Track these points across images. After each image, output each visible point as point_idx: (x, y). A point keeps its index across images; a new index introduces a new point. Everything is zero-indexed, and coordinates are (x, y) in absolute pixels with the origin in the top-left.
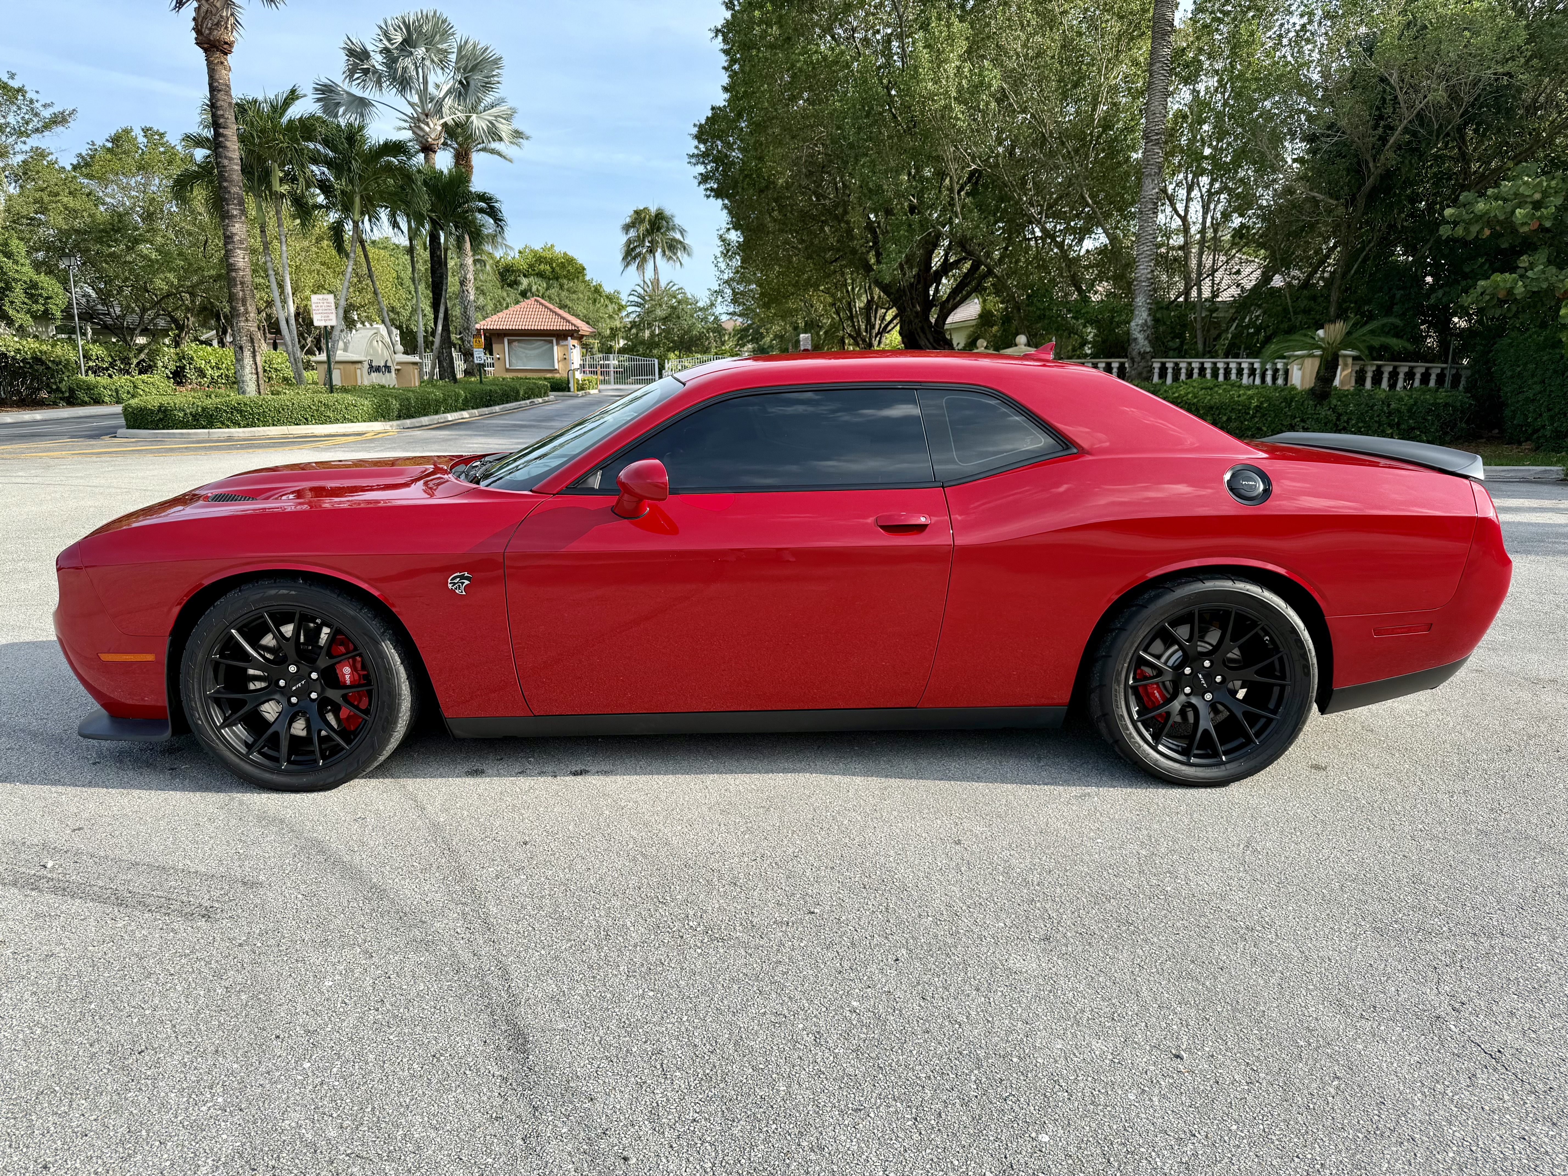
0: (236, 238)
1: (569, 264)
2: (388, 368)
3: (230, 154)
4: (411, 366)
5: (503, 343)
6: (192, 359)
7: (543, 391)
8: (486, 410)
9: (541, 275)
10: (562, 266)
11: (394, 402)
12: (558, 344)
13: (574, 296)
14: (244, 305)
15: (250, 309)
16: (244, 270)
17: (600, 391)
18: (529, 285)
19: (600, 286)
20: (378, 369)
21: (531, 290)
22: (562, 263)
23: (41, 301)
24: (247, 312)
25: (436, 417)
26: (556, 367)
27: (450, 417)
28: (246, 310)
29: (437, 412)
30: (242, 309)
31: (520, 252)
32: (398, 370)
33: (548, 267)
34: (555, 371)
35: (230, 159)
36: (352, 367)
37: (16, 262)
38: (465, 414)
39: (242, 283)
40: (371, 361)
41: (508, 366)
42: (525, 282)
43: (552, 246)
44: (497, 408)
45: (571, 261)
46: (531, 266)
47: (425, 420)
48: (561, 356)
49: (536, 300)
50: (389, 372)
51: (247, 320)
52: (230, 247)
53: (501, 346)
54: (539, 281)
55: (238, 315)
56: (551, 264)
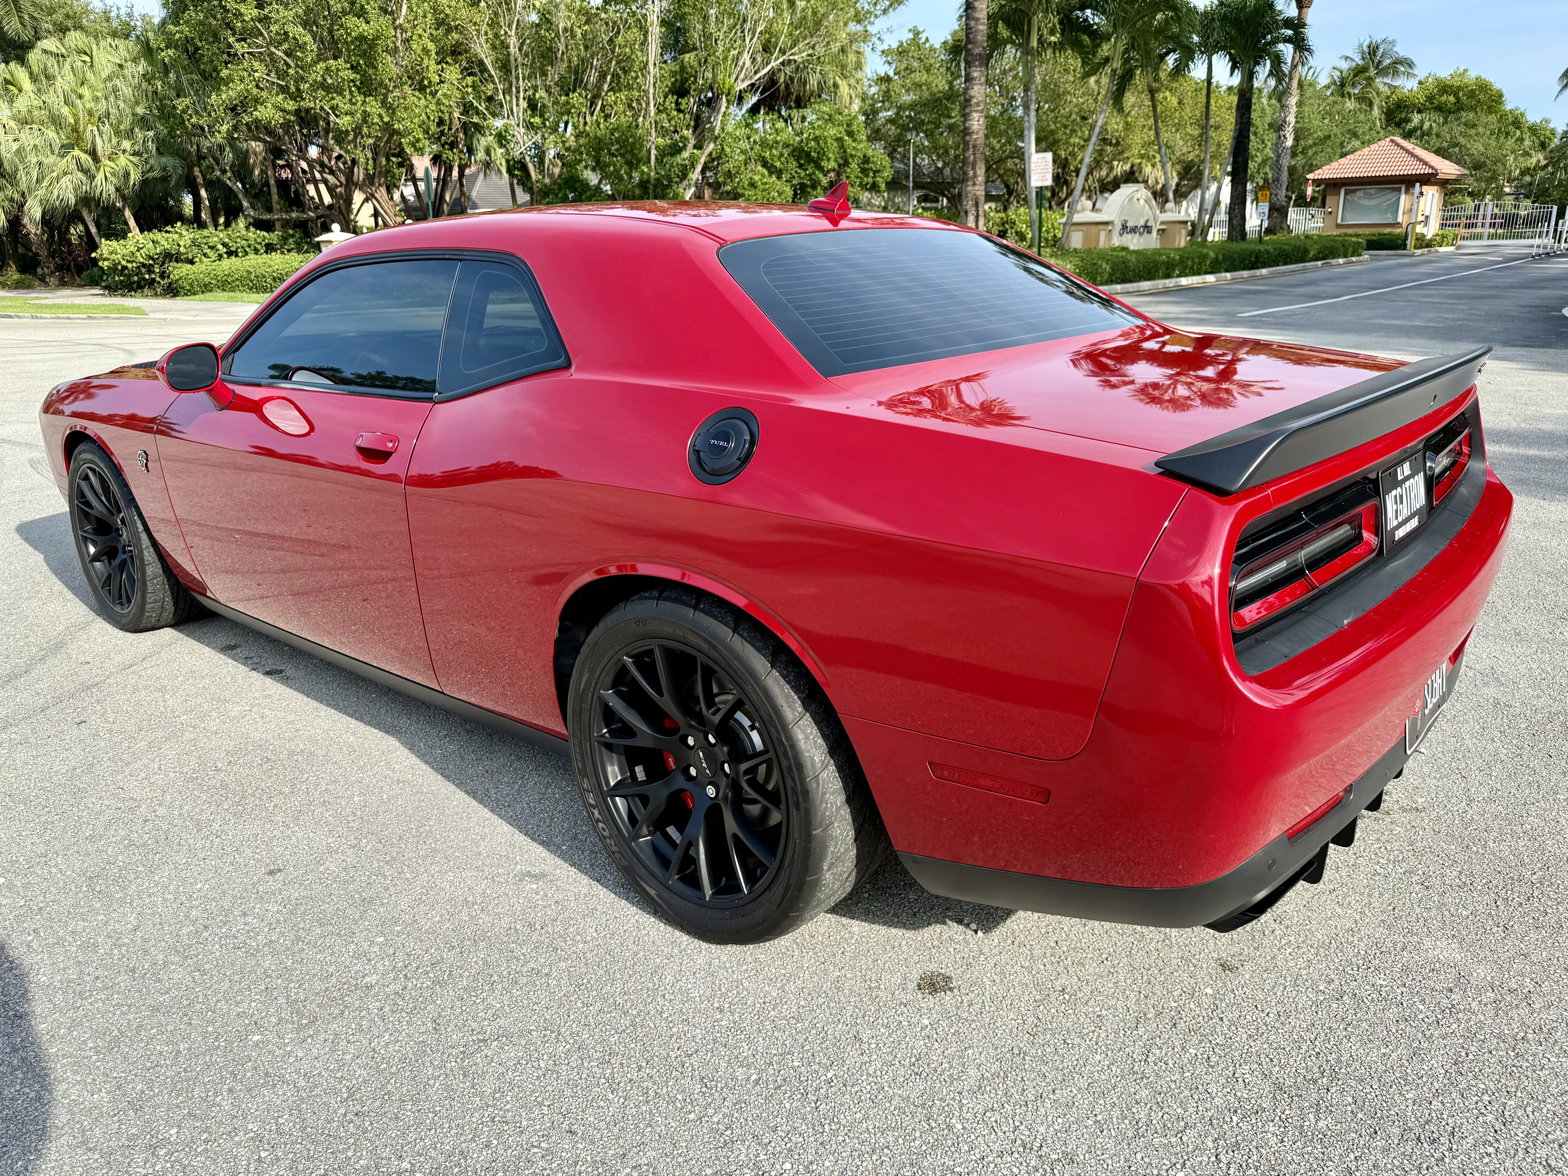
0: (975, 101)
1: (1480, 92)
2: (1147, 229)
3: (977, 15)
4: (1178, 226)
5: (1339, 194)
6: (1014, 223)
7: (1351, 249)
8: (1245, 274)
9: (1440, 109)
10: (1472, 94)
11: (1104, 265)
12: (1407, 192)
13: (1473, 132)
14: (974, 168)
15: (978, 172)
16: (977, 133)
17: (1457, 248)
18: (1422, 122)
19: (1522, 115)
20: (1134, 230)
21: (1421, 128)
22: (1472, 91)
23: (871, 174)
24: (975, 176)
25: (1167, 281)
26: (1400, 220)
27: (1184, 281)
28: (975, 173)
29: (1168, 276)
30: (971, 173)
31: (1420, 83)
32: (1163, 230)
33: (1452, 99)
34: (1398, 225)
35: (977, 20)
36: (1094, 229)
37: (855, 140)
38: (1210, 278)
39: (974, 147)
40: (1126, 221)
41: (1339, 221)
42: (1416, 118)
43: (1466, 71)
44: (1264, 271)
45: (1483, 87)
46: (1430, 98)
47: (1145, 285)
48: (1408, 206)
49: (1392, 141)
50: (1149, 232)
51: (974, 184)
52: (967, 111)
53: (1335, 198)
54: (1434, 116)
55: (967, 180)
56: (1456, 95)
